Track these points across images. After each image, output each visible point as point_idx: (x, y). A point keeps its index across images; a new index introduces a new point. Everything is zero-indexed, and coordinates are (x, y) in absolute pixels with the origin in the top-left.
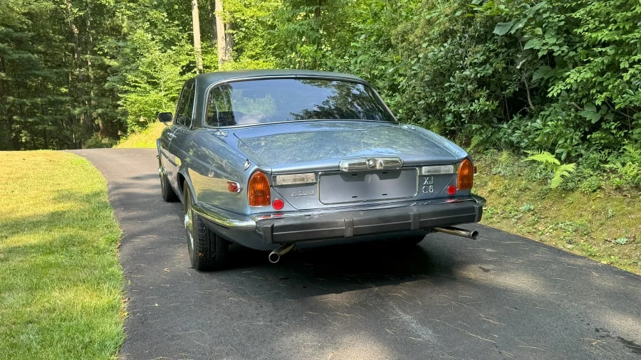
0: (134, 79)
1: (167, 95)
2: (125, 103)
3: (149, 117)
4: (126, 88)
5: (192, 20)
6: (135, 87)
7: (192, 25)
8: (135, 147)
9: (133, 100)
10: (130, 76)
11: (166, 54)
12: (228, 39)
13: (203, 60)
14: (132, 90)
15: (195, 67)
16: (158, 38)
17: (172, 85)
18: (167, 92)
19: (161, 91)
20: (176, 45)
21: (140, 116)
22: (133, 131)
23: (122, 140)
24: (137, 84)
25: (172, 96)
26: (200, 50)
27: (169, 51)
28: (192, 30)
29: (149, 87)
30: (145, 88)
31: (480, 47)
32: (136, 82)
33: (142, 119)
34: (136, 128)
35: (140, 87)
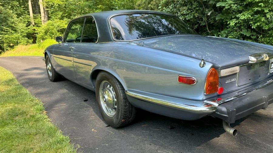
0: (6, 28)
1: (21, 35)
2: (3, 38)
3: (14, 44)
4: (3, 32)
5: (28, 6)
6: (7, 32)
7: (29, 8)
8: (10, 56)
9: (7, 37)
10: (4, 28)
11: (19, 19)
12: (45, 13)
13: (34, 21)
14: (6, 33)
15: (31, 24)
16: (15, 12)
17: (24, 31)
18: (21, 34)
19: (18, 33)
20: (23, 15)
21: (10, 44)
22: (7, 50)
23: (2, 54)
24: (8, 31)
25: (24, 35)
26: (33, 17)
27: (20, 17)
28: (29, 10)
29: (13, 32)
30: (11, 32)
31: (185, 8)
32: (7, 30)
33: (11, 45)
34: (9, 48)
35: (9, 32)
